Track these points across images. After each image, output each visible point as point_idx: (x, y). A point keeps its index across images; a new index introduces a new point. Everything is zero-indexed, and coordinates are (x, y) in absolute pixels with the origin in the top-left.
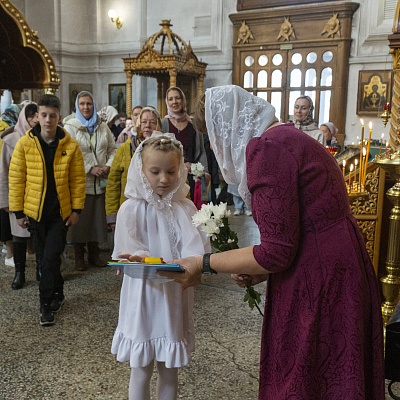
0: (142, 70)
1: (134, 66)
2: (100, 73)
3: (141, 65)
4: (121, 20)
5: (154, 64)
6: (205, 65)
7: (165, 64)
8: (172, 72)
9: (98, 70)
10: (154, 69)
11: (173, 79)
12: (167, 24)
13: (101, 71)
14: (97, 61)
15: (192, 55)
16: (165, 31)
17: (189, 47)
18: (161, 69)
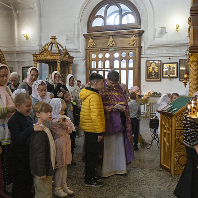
0: (43, 60)
1: (38, 58)
2: (17, 61)
3: (42, 58)
4: (28, 36)
5: (49, 57)
6: (73, 58)
7: (55, 57)
8: (58, 61)
9: (16, 60)
10: (49, 60)
11: (59, 64)
12: (54, 38)
13: (18, 60)
14: (16, 55)
15: (67, 53)
16: (53, 41)
17: (66, 49)
18: (53, 59)
